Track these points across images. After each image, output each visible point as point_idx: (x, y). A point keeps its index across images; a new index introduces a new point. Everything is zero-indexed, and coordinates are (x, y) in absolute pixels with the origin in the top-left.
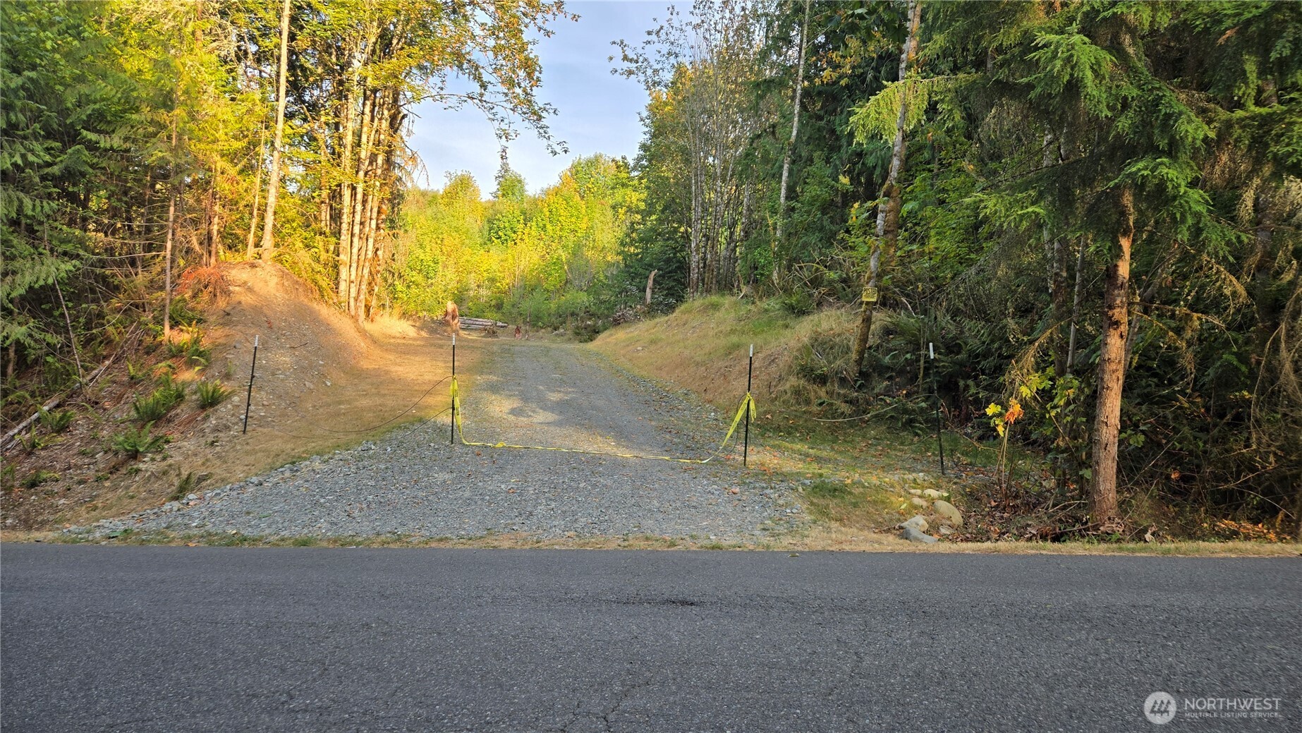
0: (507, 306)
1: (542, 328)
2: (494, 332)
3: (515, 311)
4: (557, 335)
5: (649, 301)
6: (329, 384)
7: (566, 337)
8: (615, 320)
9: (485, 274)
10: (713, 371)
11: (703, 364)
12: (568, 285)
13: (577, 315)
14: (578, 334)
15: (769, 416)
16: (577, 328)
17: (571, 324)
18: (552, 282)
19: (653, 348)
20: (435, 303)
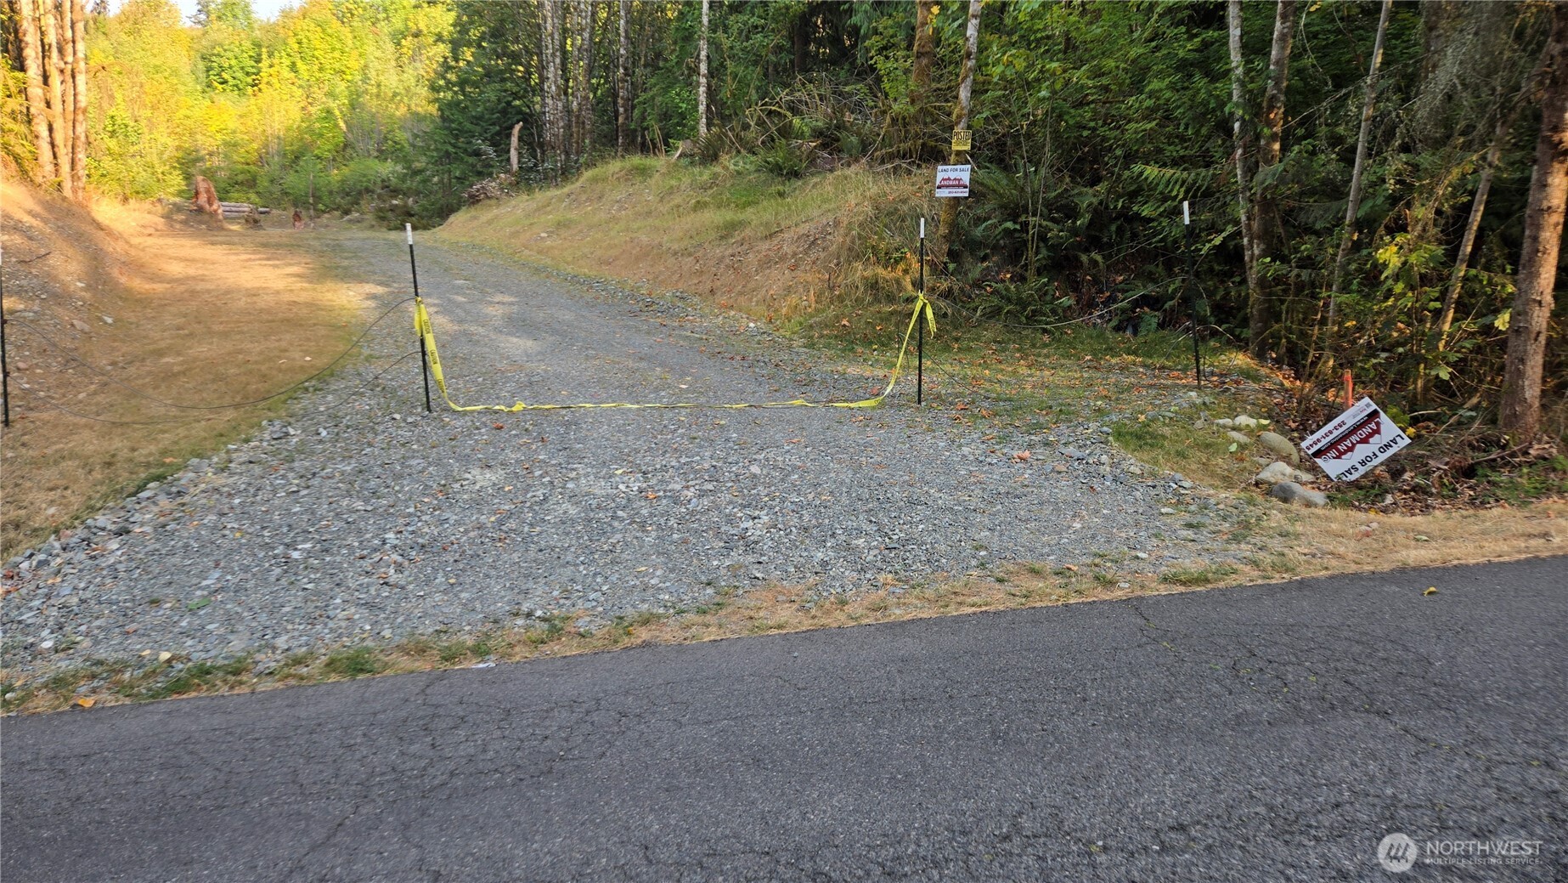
0: (263, 183)
1: (324, 212)
2: (256, 221)
3: (276, 189)
4: (350, 221)
5: (515, 167)
6: (110, 321)
7: (365, 224)
8: (472, 196)
9: (219, 136)
10: (712, 263)
11: (686, 253)
12: (349, 150)
13: (373, 192)
14: (383, 219)
15: (845, 322)
16: (381, 210)
17: (369, 205)
18: (324, 147)
19: (564, 233)
20: (152, 182)
